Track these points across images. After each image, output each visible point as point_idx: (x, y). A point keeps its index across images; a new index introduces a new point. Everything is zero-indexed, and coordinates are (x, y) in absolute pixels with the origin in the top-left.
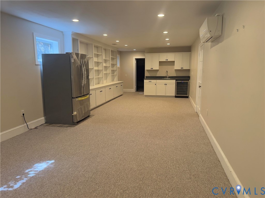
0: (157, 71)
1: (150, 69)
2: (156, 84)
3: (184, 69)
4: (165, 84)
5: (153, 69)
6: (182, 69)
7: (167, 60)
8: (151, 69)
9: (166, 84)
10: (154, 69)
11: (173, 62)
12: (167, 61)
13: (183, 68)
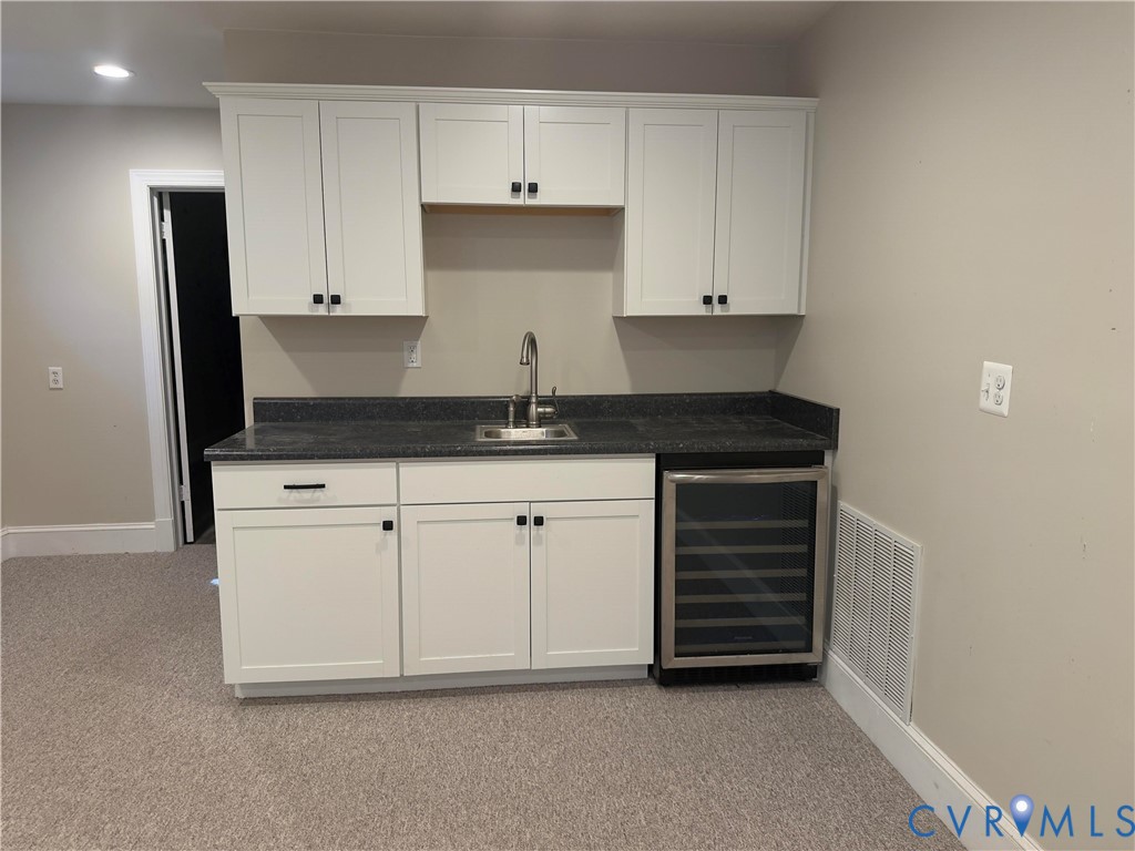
0: (404, 329)
1: (302, 306)
2: (390, 514)
3: (735, 308)
4: (522, 521)
5: (338, 311)
6: (718, 310)
7: (533, 188)
8: (321, 310)
9: (537, 510)
10: (355, 305)
11: (607, 219)
12: (523, 199)
13: (723, 300)
